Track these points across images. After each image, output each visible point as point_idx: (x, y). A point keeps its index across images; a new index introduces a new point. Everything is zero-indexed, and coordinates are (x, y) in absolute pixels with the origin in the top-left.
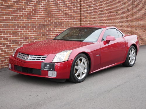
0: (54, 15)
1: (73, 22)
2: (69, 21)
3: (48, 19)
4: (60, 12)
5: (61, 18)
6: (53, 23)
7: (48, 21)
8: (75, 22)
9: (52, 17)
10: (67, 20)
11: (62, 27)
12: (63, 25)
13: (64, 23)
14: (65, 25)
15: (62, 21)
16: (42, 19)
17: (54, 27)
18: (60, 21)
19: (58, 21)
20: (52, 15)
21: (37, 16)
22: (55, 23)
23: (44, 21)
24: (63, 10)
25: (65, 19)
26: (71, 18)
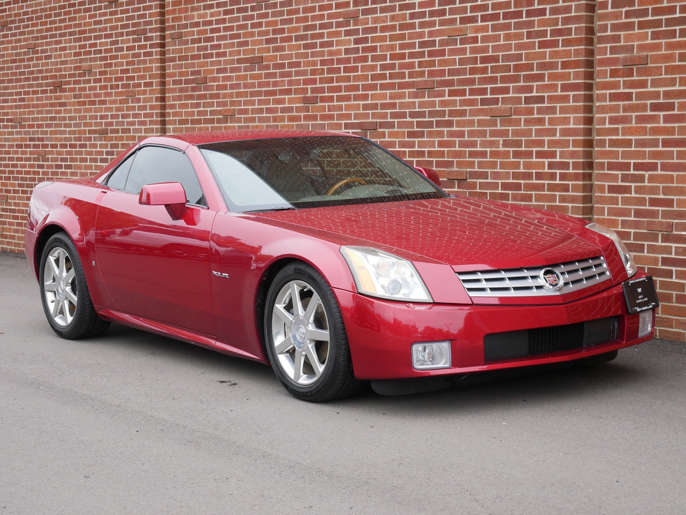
0: (411, 75)
1: (528, 100)
2: (496, 101)
3: (384, 96)
4: (442, 53)
5: (450, 83)
6: (403, 115)
7: (384, 106)
8: (541, 100)
9: (402, 86)
10: (483, 91)
11: (452, 134)
12: (459, 124)
13: (462, 113)
14: (471, 123)
15: (454, 103)
16: (357, 98)
17: (411, 134)
18: (443, 103)
19: (433, 104)
20: (403, 76)
21: (339, 89)
22: (413, 115)
23: (366, 107)
24: (463, 42)
25: (473, 92)
26: (516, 79)
